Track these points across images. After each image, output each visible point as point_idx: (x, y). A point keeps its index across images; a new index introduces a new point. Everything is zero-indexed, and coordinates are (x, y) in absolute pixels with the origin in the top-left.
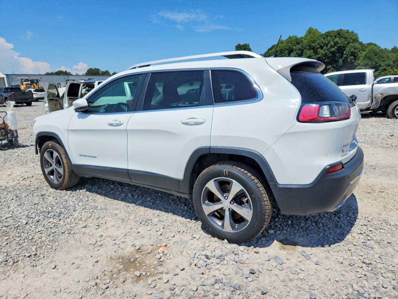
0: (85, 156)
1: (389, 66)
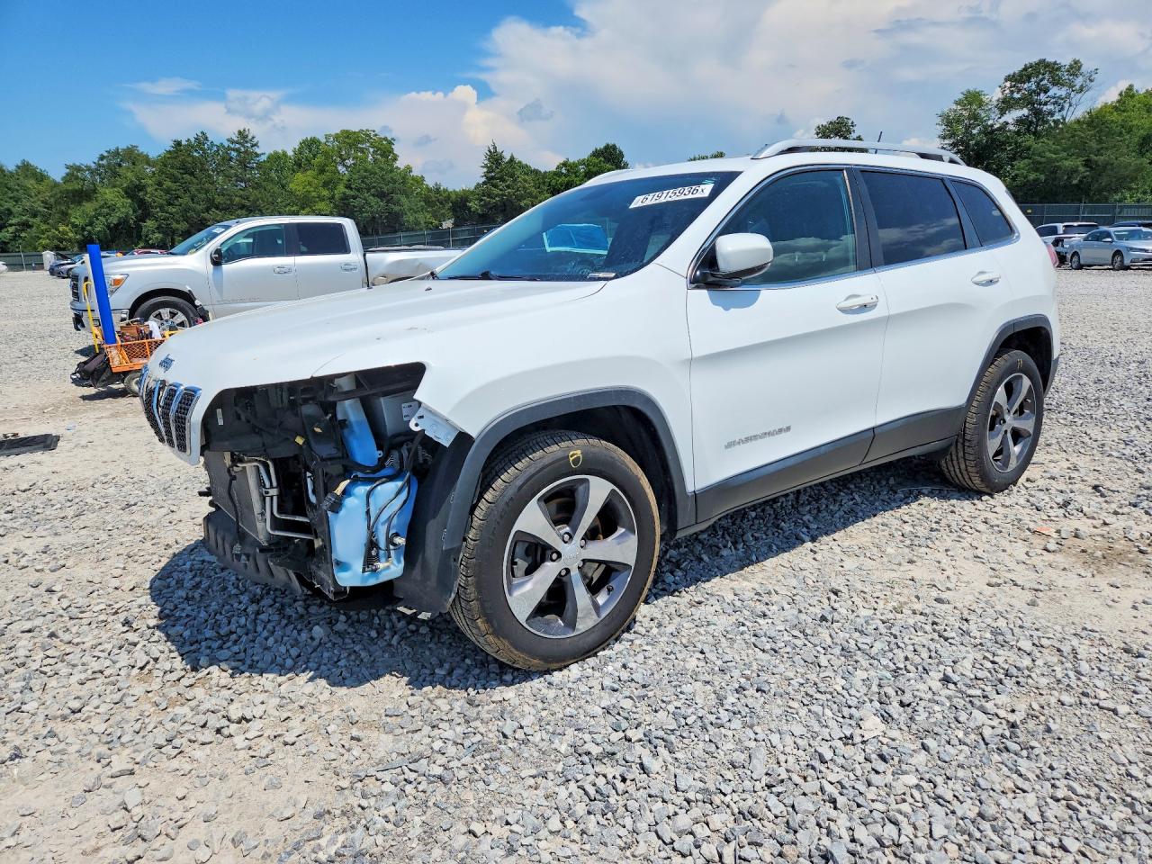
0: (748, 439)
1: (35, 216)
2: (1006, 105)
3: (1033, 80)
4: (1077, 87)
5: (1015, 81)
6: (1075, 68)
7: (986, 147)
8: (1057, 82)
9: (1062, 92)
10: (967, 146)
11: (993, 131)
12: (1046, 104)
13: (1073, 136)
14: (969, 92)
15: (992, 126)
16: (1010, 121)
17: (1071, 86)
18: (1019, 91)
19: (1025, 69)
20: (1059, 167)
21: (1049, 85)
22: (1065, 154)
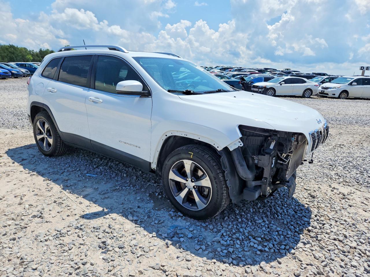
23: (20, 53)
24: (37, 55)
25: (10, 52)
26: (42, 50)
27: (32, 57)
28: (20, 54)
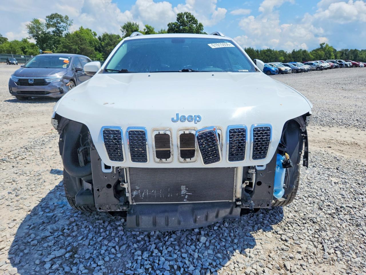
2: (48, 26)
3: (55, 19)
4: (69, 24)
5: (50, 18)
6: (67, 18)
7: (44, 38)
8: (62, 21)
9: (64, 24)
10: (38, 37)
11: (46, 34)
12: (60, 27)
13: (73, 39)
14: (35, 19)
15: (45, 32)
16: (51, 31)
17: (67, 23)
18: (51, 22)
19: (52, 15)
20: (72, 48)
21: (60, 22)
22: (72, 44)
23: (275, 55)
24: (289, 56)
25: (266, 55)
26: (295, 50)
27: (284, 58)
28: (274, 57)
